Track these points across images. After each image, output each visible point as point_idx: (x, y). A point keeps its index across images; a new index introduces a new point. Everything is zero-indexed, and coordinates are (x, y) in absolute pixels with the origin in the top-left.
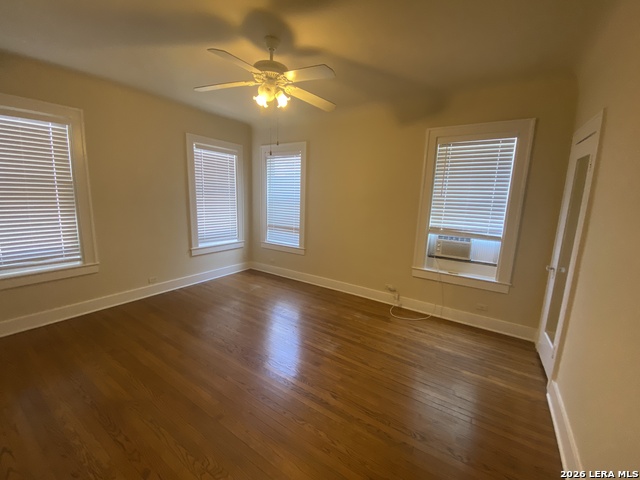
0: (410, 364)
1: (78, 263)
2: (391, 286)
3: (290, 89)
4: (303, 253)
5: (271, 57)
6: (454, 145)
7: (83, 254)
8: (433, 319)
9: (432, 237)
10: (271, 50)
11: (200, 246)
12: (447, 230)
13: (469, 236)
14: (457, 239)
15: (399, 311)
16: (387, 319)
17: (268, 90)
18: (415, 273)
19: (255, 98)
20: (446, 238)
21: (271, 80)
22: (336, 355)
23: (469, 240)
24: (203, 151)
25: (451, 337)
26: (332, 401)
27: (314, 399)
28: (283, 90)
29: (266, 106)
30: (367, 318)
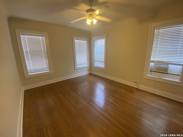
0: (139, 109)
1: (49, 71)
2: (135, 81)
3: (97, 17)
4: (105, 69)
5: (91, 8)
6: (162, 29)
7: (49, 69)
8: (151, 93)
9: (152, 64)
10: (91, 5)
11: (77, 67)
12: (158, 62)
13: (168, 64)
14: (163, 65)
15: (137, 89)
16: (133, 92)
17: (90, 19)
18: (144, 77)
19: (86, 22)
20: (158, 64)
21: (91, 15)
22: (113, 102)
23: (168, 65)
24: (77, 41)
25: (157, 101)
26: (109, 118)
27: (103, 116)
28: (95, 18)
29: (90, 24)
30: (125, 91)
